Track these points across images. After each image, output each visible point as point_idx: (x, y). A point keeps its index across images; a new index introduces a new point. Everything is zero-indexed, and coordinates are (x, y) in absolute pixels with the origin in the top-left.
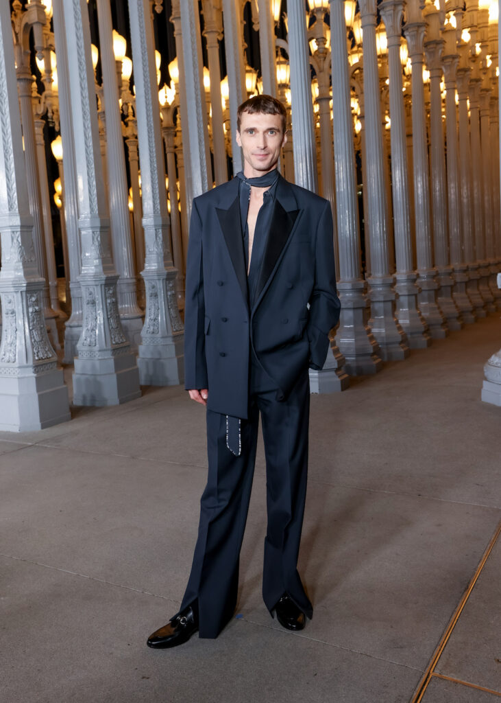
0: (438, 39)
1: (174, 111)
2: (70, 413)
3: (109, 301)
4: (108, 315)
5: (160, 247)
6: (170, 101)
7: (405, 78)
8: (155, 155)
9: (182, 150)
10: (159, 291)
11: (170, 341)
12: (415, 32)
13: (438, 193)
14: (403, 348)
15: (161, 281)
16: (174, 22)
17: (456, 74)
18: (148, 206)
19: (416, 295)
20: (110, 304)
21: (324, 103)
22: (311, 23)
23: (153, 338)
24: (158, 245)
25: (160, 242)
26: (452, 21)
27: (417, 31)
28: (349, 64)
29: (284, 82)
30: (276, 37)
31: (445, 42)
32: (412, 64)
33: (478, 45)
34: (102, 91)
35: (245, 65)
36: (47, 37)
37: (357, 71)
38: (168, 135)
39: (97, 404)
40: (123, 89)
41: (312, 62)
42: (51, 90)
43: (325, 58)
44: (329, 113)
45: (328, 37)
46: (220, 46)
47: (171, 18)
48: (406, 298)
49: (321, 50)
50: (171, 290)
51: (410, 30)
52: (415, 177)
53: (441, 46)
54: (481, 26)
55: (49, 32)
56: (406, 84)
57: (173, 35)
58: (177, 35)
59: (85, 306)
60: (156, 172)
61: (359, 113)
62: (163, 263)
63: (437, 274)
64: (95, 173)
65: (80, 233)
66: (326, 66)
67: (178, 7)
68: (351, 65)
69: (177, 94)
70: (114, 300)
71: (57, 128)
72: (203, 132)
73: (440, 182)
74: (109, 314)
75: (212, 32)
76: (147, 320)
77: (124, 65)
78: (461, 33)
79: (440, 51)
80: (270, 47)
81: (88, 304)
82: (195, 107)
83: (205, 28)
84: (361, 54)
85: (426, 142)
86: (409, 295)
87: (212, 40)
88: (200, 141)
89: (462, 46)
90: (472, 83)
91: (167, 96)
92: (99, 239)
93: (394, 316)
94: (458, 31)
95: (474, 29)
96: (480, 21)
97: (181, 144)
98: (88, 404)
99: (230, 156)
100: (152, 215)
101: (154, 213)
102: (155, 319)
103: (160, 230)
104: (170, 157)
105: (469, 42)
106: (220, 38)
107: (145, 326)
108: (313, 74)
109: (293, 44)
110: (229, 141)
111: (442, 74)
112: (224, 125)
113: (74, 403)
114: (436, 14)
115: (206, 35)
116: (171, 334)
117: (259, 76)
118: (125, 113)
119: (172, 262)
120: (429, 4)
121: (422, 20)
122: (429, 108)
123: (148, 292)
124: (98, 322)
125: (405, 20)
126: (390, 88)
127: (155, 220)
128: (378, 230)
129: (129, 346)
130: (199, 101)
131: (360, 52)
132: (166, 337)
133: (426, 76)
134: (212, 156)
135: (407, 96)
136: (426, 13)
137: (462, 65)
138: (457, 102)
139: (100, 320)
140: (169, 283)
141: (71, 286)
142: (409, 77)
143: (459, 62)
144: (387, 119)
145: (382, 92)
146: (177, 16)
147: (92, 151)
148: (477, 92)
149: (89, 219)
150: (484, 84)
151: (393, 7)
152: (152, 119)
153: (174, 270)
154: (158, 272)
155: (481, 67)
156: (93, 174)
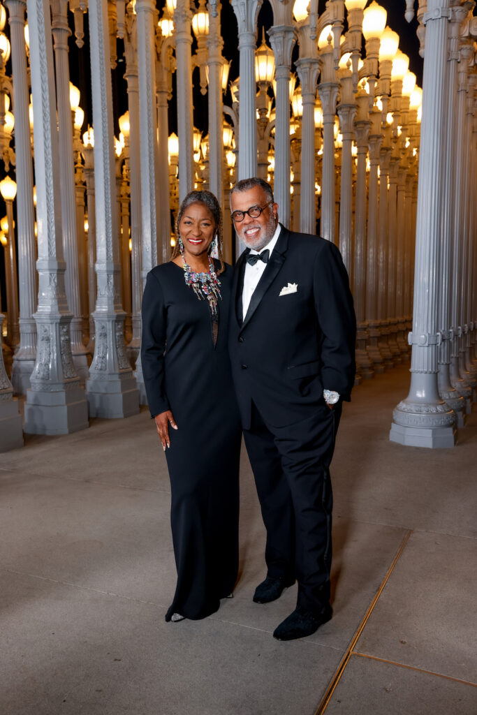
0: (366, 120)
1: (122, 162)
2: (23, 441)
3: (62, 338)
4: (61, 352)
5: (111, 291)
6: (119, 152)
10: (108, 331)
11: (116, 378)
12: (347, 113)
13: (358, 257)
15: (111, 323)
16: (127, 79)
17: (381, 153)
18: (102, 253)
20: (63, 341)
21: (262, 168)
23: (101, 374)
24: (109, 290)
25: (111, 287)
26: (379, 105)
27: (349, 111)
29: (227, 144)
30: (223, 104)
31: (372, 122)
32: (343, 141)
33: (399, 128)
37: (293, 141)
38: (117, 184)
39: (48, 433)
40: (75, 137)
42: (3, 132)
43: (266, 127)
46: (169, 106)
47: (125, 75)
49: (263, 120)
51: (342, 110)
53: (369, 126)
54: (402, 111)
55: (3, 75)
57: (126, 91)
58: (130, 92)
59: (39, 341)
60: (110, 221)
61: (292, 178)
62: (113, 306)
64: (55, 218)
65: (38, 274)
66: (267, 134)
67: (134, 66)
69: (126, 146)
70: (67, 337)
71: (7, 169)
72: (154, 187)
73: (361, 247)
74: (62, 350)
75: (163, 92)
76: (96, 357)
77: (76, 114)
78: (386, 116)
79: (368, 131)
80: (217, 113)
81: (42, 340)
82: (148, 164)
84: (297, 126)
87: (162, 99)
88: (151, 195)
89: (386, 127)
90: (393, 161)
92: (56, 281)
94: (384, 114)
95: (399, 113)
96: (402, 107)
98: (39, 432)
100: (105, 261)
101: (107, 259)
102: (104, 357)
103: (112, 276)
105: (392, 125)
106: (170, 98)
107: (93, 362)
111: (368, 149)
114: (366, 97)
116: (117, 371)
117: (203, 137)
119: (121, 305)
120: (360, 87)
121: (353, 102)
122: (355, 178)
123: (98, 331)
124: (52, 355)
125: (338, 99)
127: (107, 267)
129: (79, 381)
130: (153, 159)
131: (297, 123)
132: (113, 374)
133: (354, 151)
136: (357, 96)
137: (385, 145)
138: (379, 177)
139: (55, 355)
140: (118, 325)
141: (20, 322)
142: (338, 150)
143: (382, 142)
144: (317, 186)
146: (131, 74)
147: (53, 198)
148: (396, 169)
149: (47, 262)
150: (402, 163)
151: (329, 89)
152: (109, 172)
153: (123, 313)
154: (108, 315)
155: (400, 147)
156: (53, 220)
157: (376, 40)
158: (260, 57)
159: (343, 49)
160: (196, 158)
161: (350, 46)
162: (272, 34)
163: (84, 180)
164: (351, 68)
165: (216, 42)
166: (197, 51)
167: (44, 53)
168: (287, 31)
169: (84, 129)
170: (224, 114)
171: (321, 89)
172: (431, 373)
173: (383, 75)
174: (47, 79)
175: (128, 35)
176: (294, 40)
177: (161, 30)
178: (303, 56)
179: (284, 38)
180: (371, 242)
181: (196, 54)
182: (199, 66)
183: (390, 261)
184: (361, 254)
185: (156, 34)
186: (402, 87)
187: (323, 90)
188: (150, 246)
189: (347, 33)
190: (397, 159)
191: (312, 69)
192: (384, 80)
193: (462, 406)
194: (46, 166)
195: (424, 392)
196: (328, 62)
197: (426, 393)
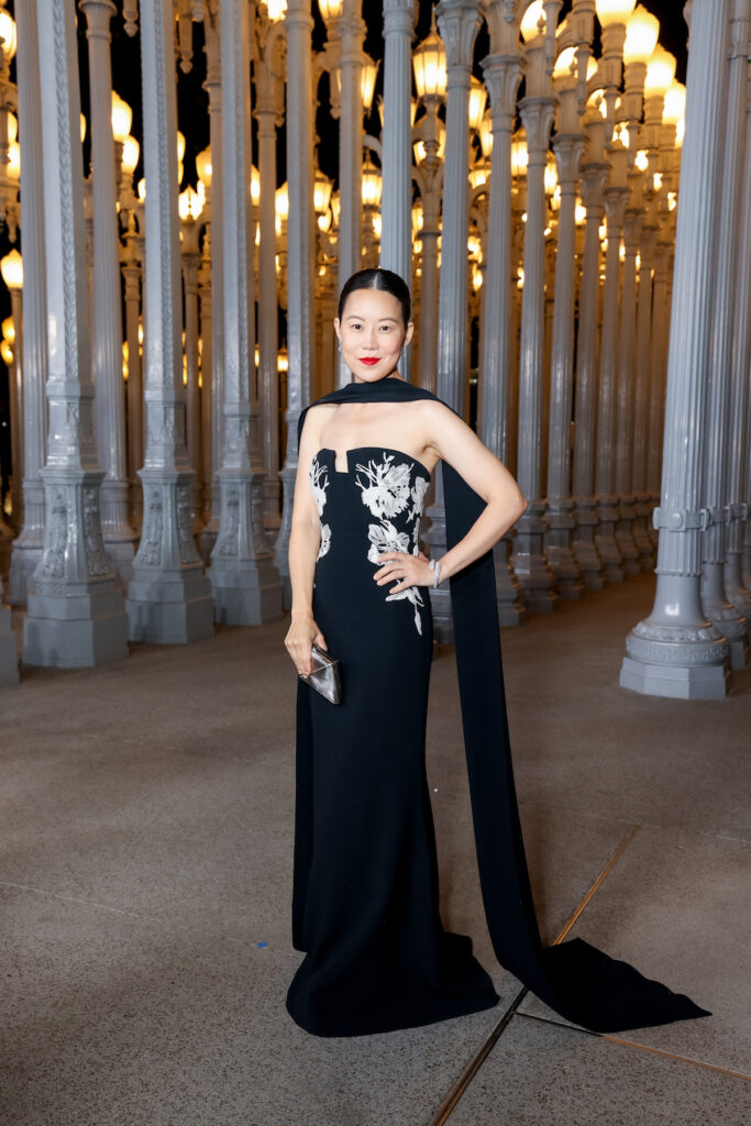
0: (601, 162)
1: (200, 229)
2: (18, 675)
3: (87, 510)
4: (84, 532)
5: (170, 435)
6: (196, 212)
7: (551, 214)
8: (170, 294)
9: (210, 291)
10: (164, 502)
11: (176, 577)
12: (569, 148)
13: (584, 390)
14: (518, 608)
15: (169, 487)
16: (209, 90)
17: (625, 218)
18: (155, 371)
19: (542, 534)
20: (88, 514)
21: (429, 240)
22: (418, 118)
23: (152, 571)
24: (167, 433)
25: (171, 427)
26: (623, 136)
27: (572, 146)
28: (470, 185)
29: (371, 202)
30: (364, 132)
31: (608, 167)
32: (561, 195)
33: (657, 177)
34: (90, 188)
35: (315, 169)
36: (4, 89)
37: (482, 197)
38: (189, 266)
39: (60, 665)
40: (122, 186)
41: (416, 176)
42: (5, 175)
43: (435, 172)
44: (436, 257)
45: (442, 141)
47: (205, 83)
48: (528, 537)
49: (431, 160)
50: (182, 501)
51: (562, 144)
52: (553, 362)
53: (605, 172)
54: (663, 148)
55: (6, 81)
56: (552, 223)
57: (207, 110)
58: (212, 111)
59: (49, 515)
60: (170, 320)
61: (480, 260)
62: (173, 459)
63: (575, 507)
64: (78, 313)
65: (48, 404)
66: (436, 185)
67: (218, 68)
68: (474, 187)
69: (207, 203)
70: (95, 509)
71: (12, 237)
72: (244, 266)
73: (588, 373)
74: (87, 529)
75: (267, 112)
76: (144, 544)
77: (124, 147)
78: (635, 156)
79: (603, 180)
80: (354, 148)
81: (54, 512)
82: (235, 228)
83: (258, 105)
84: (489, 172)
85: (573, 312)
86: (531, 534)
87: (267, 125)
88: (240, 281)
89: (635, 175)
90: (647, 232)
91: (192, 205)
92: (77, 415)
93: (508, 562)
94: (632, 152)
95: (658, 153)
96: (663, 141)
97: (209, 283)
98: (46, 663)
99: (283, 308)
100: (160, 385)
101: (164, 382)
102: (156, 544)
103: (172, 411)
104: (190, 300)
105: (646, 171)
106: (280, 124)
107: (139, 552)
108: (416, 194)
109: (390, 145)
110: (282, 284)
111: (604, 213)
112: (277, 258)
113: (25, 661)
114: (602, 123)
115: (258, 117)
116: (179, 567)
117: (335, 188)
118: (124, 225)
120: (592, 108)
121: (580, 130)
122: (582, 262)
123: (147, 502)
124: (69, 541)
125: (556, 128)
126: (527, 229)
127: (165, 395)
128: (494, 435)
129: (113, 580)
130: (243, 220)
131: (488, 168)
132: (171, 571)
133: (580, 214)
134: (256, 304)
135: (550, 241)
136: (587, 121)
137: (633, 204)
138: (622, 257)
139: (73, 536)
140: (181, 491)
141: (26, 485)
142: (556, 215)
143: (628, 199)
144: (521, 273)
145: (515, 232)
146: (215, 81)
147: (73, 279)
148: (652, 246)
149: (62, 384)
150: (663, 235)
151: (539, 107)
152: (169, 239)
153: (190, 470)
154: (165, 473)
155: (660, 209)
156: (74, 315)
157: (620, 28)
158: (427, 55)
159: (562, 41)
160: (324, 223)
161: (574, 36)
162: (442, 13)
163: (139, 258)
164: (576, 76)
165: (352, 27)
166: (326, 45)
167: (62, 39)
168: (466, 9)
169: (139, 173)
170: (365, 148)
171: (525, 107)
172: (689, 576)
173: (631, 87)
174: (66, 81)
175: (212, 16)
176: (479, 25)
177: (266, 10)
178: (495, 52)
179: (461, 19)
180: (607, 364)
181: (324, 50)
182: (328, 70)
183: (638, 397)
184: (588, 385)
185: (257, 15)
186: (662, 108)
187: (528, 109)
188: (237, 363)
189: (570, 15)
190: (654, 228)
191: (509, 73)
192: (632, 97)
193: (742, 633)
194: (63, 226)
195: (677, 606)
196: (538, 63)
197: (680, 607)
